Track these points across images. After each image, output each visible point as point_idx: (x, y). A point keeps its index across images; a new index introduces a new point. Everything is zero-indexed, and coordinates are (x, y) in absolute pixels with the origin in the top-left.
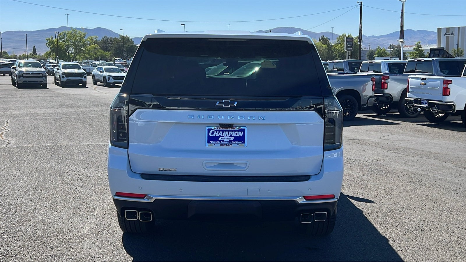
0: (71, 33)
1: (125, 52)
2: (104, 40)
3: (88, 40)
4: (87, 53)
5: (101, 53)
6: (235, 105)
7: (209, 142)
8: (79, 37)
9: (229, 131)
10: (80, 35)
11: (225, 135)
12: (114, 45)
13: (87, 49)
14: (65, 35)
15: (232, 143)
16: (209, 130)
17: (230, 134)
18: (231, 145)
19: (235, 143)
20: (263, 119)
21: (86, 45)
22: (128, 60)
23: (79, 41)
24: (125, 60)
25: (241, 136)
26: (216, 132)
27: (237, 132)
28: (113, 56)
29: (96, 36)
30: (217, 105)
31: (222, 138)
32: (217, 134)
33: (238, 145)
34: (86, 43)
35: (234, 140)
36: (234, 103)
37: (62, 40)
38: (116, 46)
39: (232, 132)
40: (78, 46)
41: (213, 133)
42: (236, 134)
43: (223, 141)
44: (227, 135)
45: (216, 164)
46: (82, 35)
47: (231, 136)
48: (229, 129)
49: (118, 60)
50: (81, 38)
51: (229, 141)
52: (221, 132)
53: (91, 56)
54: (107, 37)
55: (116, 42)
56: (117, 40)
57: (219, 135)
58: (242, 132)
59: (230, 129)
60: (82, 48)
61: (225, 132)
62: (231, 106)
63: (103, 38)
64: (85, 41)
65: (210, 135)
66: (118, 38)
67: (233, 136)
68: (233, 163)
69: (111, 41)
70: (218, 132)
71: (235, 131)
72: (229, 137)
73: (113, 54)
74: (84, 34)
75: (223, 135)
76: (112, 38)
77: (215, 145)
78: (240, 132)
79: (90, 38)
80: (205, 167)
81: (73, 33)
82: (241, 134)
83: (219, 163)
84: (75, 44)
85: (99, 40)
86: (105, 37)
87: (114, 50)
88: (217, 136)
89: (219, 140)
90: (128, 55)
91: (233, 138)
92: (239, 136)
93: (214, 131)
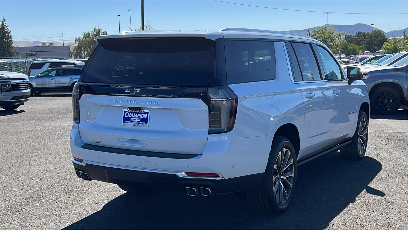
0: (322, 31)
1: (377, 45)
2: (357, 35)
3: (337, 35)
4: (335, 48)
5: (353, 47)
6: (138, 92)
7: (124, 122)
8: (329, 34)
9: (138, 113)
10: (329, 32)
11: (135, 117)
12: (366, 39)
13: (335, 44)
14: (317, 32)
15: (139, 123)
16: (125, 112)
17: (138, 116)
18: (138, 125)
19: (141, 123)
20: (157, 104)
21: (334, 41)
22: (377, 53)
23: (329, 37)
24: (374, 53)
25: (146, 118)
26: (129, 114)
27: (143, 115)
28: (365, 49)
29: (343, 32)
30: (126, 91)
31: (132, 118)
32: (130, 115)
33: (142, 125)
34: (334, 38)
35: (140, 121)
36: (137, 91)
37: (314, 37)
38: (368, 40)
39: (140, 114)
40: (327, 42)
41: (127, 114)
42: (143, 116)
43: (133, 121)
44: (136, 117)
45: (127, 140)
46: (331, 32)
47: (139, 117)
48: (137, 112)
49: (368, 53)
50: (331, 34)
51: (137, 121)
52: (132, 114)
53: (338, 50)
54: (360, 32)
55: (368, 36)
56: (369, 35)
57: (131, 117)
58: (147, 115)
59: (139, 112)
60: (331, 44)
61: (135, 114)
62: (135, 93)
63: (357, 33)
64: (333, 37)
65: (126, 116)
66: (371, 32)
67: (140, 117)
68: (138, 140)
69: (364, 35)
70: (130, 114)
71: (142, 113)
72: (138, 118)
73: (365, 47)
74: (333, 31)
75: (134, 117)
76: (365, 32)
77: (127, 124)
78: (145, 115)
79: (338, 34)
80: (119, 142)
81: (323, 31)
82: (145, 116)
83: (129, 139)
84: (325, 41)
85: (353, 35)
86: (358, 33)
87: (366, 43)
88: (129, 117)
89: (131, 120)
90: (379, 48)
91: (140, 119)
92: (144, 118)
93: (128, 113)
